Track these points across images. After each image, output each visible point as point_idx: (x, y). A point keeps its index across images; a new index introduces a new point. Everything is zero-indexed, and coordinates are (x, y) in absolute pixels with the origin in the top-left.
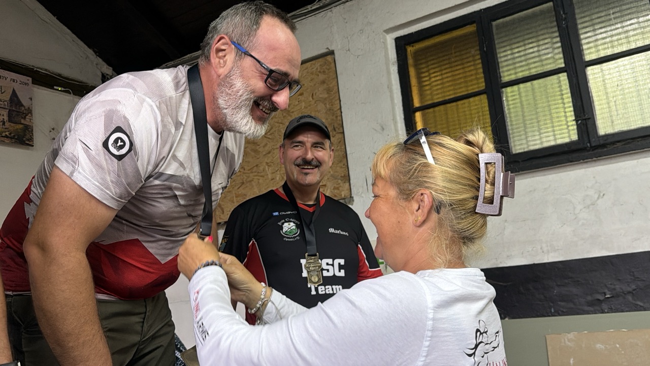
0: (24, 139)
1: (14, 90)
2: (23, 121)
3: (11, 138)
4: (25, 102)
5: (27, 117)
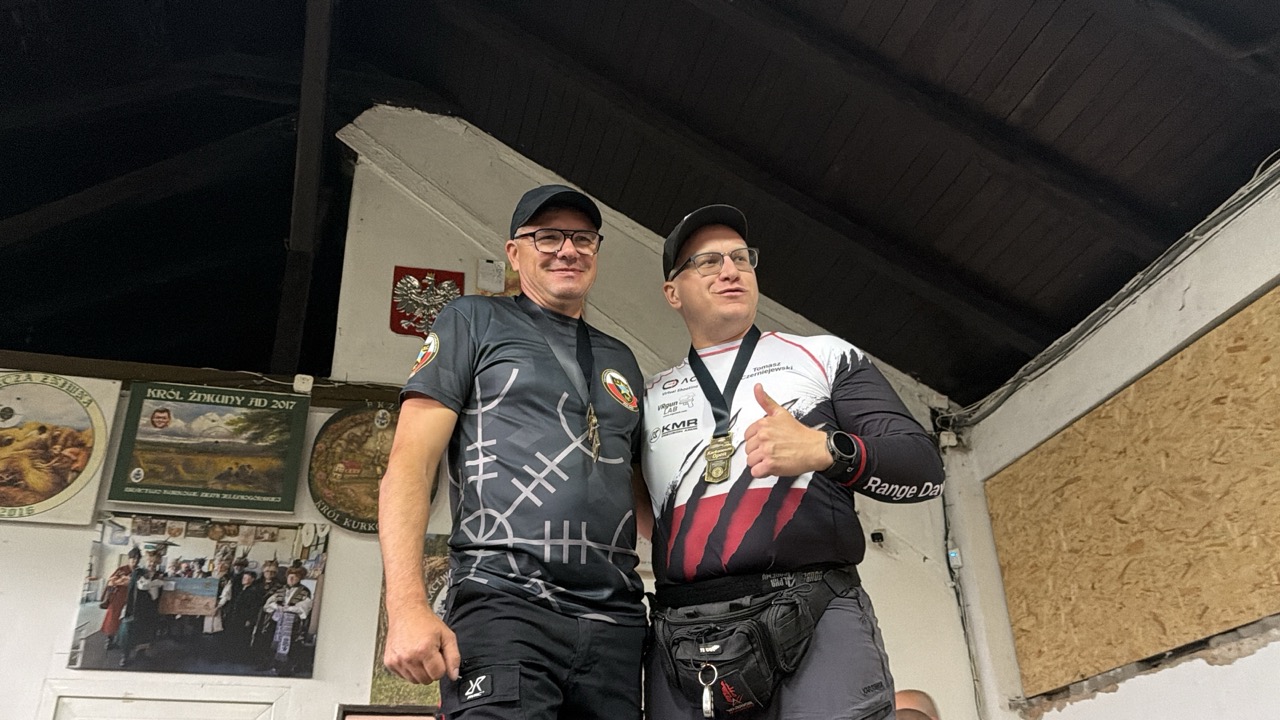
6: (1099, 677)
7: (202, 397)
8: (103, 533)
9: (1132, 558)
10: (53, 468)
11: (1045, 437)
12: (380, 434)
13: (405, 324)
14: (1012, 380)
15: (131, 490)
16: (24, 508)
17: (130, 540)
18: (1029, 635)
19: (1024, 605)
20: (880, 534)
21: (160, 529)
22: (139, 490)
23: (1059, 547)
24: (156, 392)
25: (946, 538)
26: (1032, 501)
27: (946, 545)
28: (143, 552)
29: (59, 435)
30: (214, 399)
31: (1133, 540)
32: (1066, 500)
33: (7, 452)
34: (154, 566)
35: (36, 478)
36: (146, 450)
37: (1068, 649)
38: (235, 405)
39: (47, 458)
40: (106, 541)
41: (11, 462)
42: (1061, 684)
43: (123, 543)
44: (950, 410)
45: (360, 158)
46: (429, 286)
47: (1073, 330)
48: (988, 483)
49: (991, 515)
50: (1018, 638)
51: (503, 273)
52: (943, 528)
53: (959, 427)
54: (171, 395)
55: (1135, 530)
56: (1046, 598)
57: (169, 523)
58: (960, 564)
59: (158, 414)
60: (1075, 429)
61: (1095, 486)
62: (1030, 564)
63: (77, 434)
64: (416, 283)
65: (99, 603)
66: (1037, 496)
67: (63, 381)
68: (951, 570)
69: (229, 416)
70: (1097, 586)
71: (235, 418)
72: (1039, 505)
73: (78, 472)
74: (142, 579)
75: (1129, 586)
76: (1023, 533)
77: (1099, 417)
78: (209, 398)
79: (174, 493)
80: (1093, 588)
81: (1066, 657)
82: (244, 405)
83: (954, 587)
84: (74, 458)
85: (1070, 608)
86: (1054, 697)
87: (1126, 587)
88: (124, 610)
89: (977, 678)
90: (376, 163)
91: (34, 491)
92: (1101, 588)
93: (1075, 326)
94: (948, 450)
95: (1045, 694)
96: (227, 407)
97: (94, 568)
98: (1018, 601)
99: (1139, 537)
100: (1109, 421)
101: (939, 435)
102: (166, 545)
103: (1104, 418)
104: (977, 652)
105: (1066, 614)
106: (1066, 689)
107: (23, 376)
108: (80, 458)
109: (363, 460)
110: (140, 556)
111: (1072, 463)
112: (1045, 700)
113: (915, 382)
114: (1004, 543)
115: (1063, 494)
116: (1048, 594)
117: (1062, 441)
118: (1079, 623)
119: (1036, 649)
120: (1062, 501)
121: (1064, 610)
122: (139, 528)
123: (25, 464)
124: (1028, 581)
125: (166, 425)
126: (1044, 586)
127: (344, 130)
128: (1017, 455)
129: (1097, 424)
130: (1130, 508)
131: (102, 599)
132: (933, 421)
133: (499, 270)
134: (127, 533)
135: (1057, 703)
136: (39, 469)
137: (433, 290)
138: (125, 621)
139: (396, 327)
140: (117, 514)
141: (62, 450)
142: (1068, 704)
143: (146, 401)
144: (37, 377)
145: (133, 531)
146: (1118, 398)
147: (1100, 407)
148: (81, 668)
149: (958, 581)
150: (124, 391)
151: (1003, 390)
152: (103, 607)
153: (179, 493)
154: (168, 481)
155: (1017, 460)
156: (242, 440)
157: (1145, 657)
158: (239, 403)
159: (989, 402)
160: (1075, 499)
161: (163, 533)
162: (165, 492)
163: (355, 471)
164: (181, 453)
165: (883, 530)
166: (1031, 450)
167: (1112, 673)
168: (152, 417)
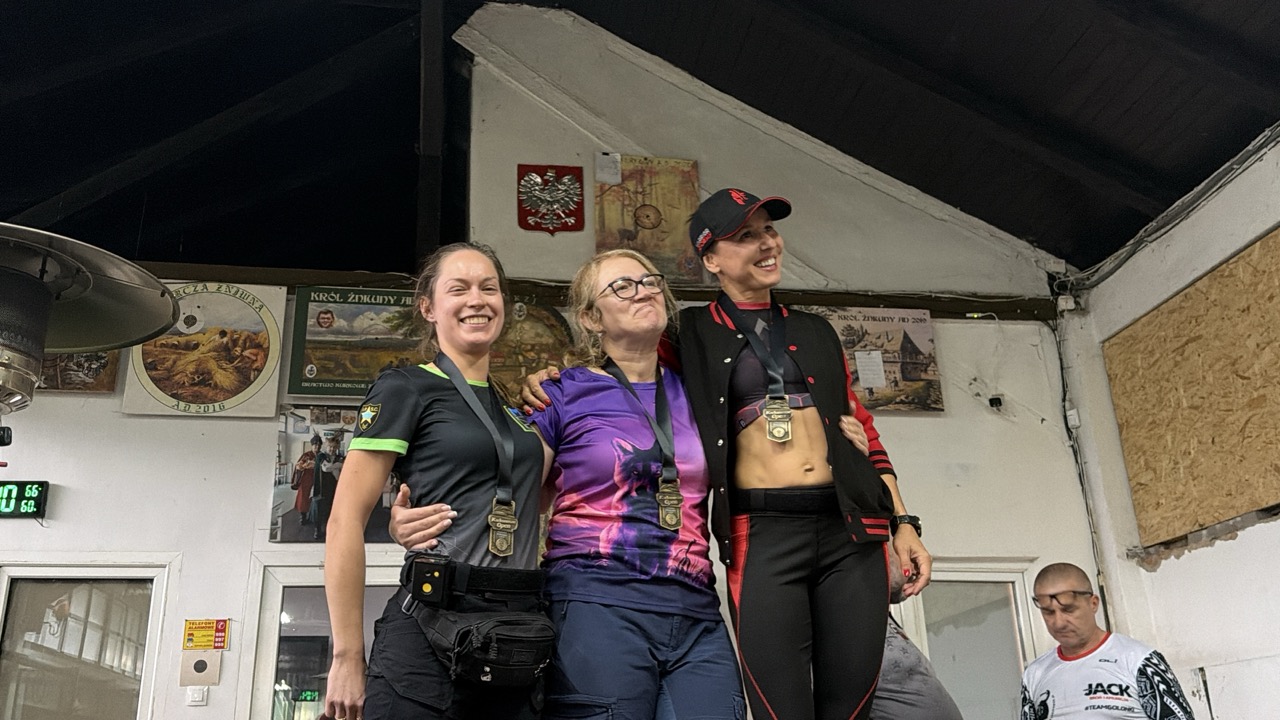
0: (929, 402)
1: (905, 333)
2: (923, 376)
3: (909, 403)
4: (923, 346)
5: (929, 368)
6: (1218, 526)
7: (360, 298)
8: (286, 423)
9: (1254, 412)
10: (236, 368)
11: (1165, 296)
12: (519, 326)
13: (531, 220)
14: (1132, 241)
15: (307, 384)
16: (216, 405)
17: (311, 429)
18: (1147, 488)
19: (1142, 462)
20: (999, 399)
21: (335, 418)
22: (315, 385)
23: (1179, 405)
24: (318, 296)
25: (1064, 400)
26: (1152, 360)
27: (1064, 407)
28: (323, 440)
29: (238, 339)
30: (370, 299)
31: (1255, 395)
32: (1187, 359)
33: (194, 356)
34: (334, 452)
35: (223, 377)
36: (316, 348)
37: (1187, 500)
38: (389, 304)
39: (231, 360)
40: (290, 431)
41: (199, 365)
42: (1179, 534)
43: (305, 432)
44: (1068, 274)
45: (478, 59)
46: (550, 182)
47: (1197, 189)
48: (1107, 344)
49: (1109, 376)
50: (1136, 492)
51: (619, 165)
52: (1061, 389)
53: (1077, 290)
54: (332, 297)
55: (1258, 385)
56: (1165, 453)
57: (343, 412)
58: (1078, 424)
59: (322, 315)
60: (1197, 289)
61: (1217, 343)
62: (1150, 419)
63: (254, 336)
64: (539, 180)
65: (290, 485)
66: (1158, 355)
67: (235, 289)
68: (1068, 429)
69: (385, 315)
70: (1216, 440)
71: (391, 316)
72: (1159, 364)
73: (259, 370)
74: (325, 462)
75: (1250, 440)
76: (1141, 393)
77: (1222, 276)
78: (365, 298)
79: (344, 385)
80: (1213, 442)
81: (1184, 509)
82: (397, 303)
83: (1072, 446)
84: (254, 358)
85: (1189, 462)
86: (1172, 546)
87: (1246, 441)
88: (312, 490)
89: (1094, 530)
90: (493, 63)
91: (222, 389)
92: (1222, 442)
93: (1198, 185)
94: (1065, 314)
95: (1161, 544)
96: (383, 307)
97: (283, 455)
98: (1136, 457)
99: (1262, 391)
100: (1232, 279)
101: (1056, 300)
102: (342, 432)
103: (1227, 276)
104: (1094, 507)
105: (1185, 468)
106: (1185, 538)
107: (200, 286)
108: (259, 357)
109: (506, 350)
110: (321, 443)
111: (1194, 321)
112: (1162, 549)
113: (1032, 248)
114: (1123, 402)
115: (1184, 352)
116: (1167, 450)
117: (1183, 301)
118: (1198, 476)
119: (1154, 501)
120: (1183, 359)
121: (1184, 463)
122: (317, 418)
123: (212, 365)
124: (1146, 438)
125: (331, 325)
126: (1163, 441)
127: (459, 32)
128: (1138, 316)
129: (1219, 283)
130: (1253, 364)
131: (293, 482)
132: (1051, 286)
133: (615, 162)
134: (308, 422)
135: (1175, 550)
136: (224, 369)
137: (554, 186)
138: (313, 500)
139: (523, 224)
140: (297, 407)
141: (242, 351)
142: (1186, 551)
143: (310, 304)
144: (212, 286)
145: (312, 421)
146: (1243, 257)
147: (1224, 265)
148: (282, 541)
149: (1076, 440)
150: (290, 296)
151: (1123, 252)
152: (293, 488)
153: (349, 385)
154: (340, 375)
155: (1137, 321)
156: (398, 336)
157: (1264, 506)
158: (392, 302)
159: (1108, 264)
160: (1196, 358)
161: (339, 422)
162: (337, 385)
163: (500, 360)
164: (346, 350)
165: (1003, 395)
166: (1153, 310)
167: (1231, 522)
168: (318, 319)
